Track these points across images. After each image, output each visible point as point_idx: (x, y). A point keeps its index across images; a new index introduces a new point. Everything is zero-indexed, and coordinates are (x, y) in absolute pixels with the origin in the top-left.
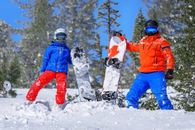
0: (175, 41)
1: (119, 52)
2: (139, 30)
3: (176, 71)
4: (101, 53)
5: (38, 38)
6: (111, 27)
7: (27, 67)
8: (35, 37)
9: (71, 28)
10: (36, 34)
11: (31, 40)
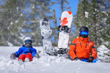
0: (107, 15)
1: (68, 22)
2: (82, 7)
3: (108, 35)
4: (56, 23)
5: (10, 12)
6: (63, 5)
7: (3, 32)
8: (9, 11)
9: (34, 5)
10: (10, 9)
11: (5, 12)
